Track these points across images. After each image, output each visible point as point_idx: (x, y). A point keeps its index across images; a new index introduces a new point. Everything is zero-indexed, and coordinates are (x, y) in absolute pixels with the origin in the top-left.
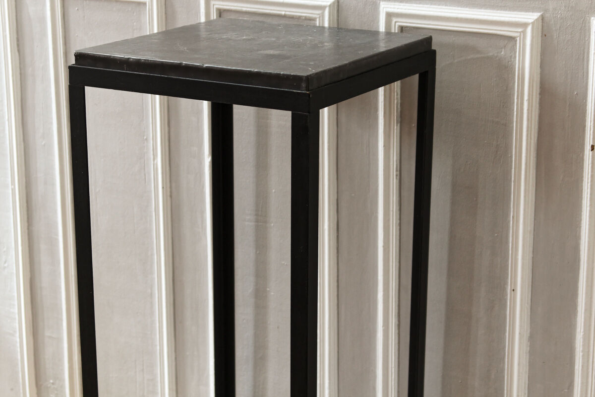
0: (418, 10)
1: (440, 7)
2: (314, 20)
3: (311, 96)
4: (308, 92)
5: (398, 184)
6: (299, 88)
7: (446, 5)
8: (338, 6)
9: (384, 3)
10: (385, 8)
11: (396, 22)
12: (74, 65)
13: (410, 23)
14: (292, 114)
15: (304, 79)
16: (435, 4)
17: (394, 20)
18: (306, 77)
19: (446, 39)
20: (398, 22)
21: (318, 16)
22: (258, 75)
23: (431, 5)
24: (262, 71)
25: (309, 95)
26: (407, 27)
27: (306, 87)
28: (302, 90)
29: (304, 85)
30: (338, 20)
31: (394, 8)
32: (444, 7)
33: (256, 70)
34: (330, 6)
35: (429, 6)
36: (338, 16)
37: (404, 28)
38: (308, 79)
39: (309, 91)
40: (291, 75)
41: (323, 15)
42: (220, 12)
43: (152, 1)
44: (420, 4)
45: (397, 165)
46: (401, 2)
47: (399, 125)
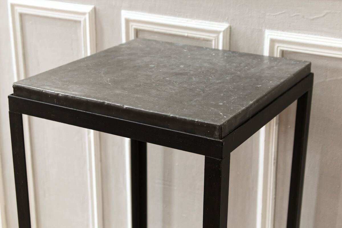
0: (298, 38)
1: (316, 36)
2: (211, 41)
3: (224, 144)
4: (221, 141)
5: (275, 170)
6: (212, 135)
7: (322, 35)
8: (230, 31)
9: (268, 31)
10: (269, 35)
11: (278, 47)
12: (12, 95)
13: (290, 48)
14: (206, 158)
15: (218, 128)
16: (312, 34)
17: (277, 45)
18: (219, 126)
19: (320, 62)
20: (280, 46)
21: (214, 38)
22: (174, 120)
23: (309, 34)
24: (177, 116)
25: (222, 143)
26: (287, 51)
27: (220, 135)
28: (215, 138)
29: (217, 133)
30: (230, 42)
31: (277, 36)
32: (319, 37)
33: (172, 115)
34: (224, 31)
35: (306, 35)
36: (230, 39)
37: (284, 52)
38: (221, 128)
39: (221, 139)
40: (205, 123)
41: (217, 38)
42: (137, 32)
43: (85, 20)
44: (299, 33)
45: (274, 156)
46: (283, 31)
47: (277, 125)
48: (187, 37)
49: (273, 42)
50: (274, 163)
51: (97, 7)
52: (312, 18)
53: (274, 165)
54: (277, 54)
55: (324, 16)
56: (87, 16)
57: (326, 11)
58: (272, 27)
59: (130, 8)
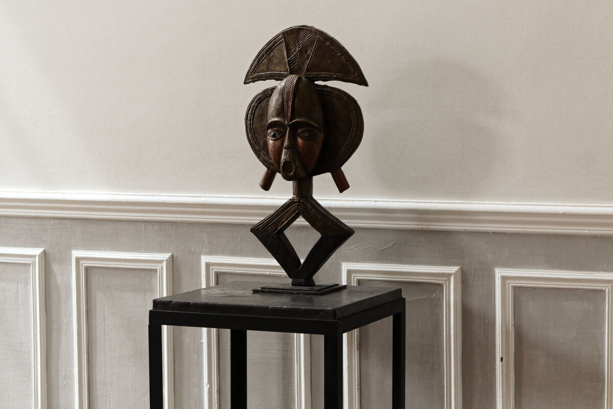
9: (345, 263)
10: (346, 267)
11: (354, 277)
13: (365, 277)
20: (356, 276)
26: (363, 280)
31: (353, 267)
37: (361, 281)
42: (218, 275)
43: (162, 267)
44: (372, 263)
45: (358, 381)
46: (358, 262)
47: (358, 351)
48: (269, 276)
49: (350, 272)
50: (358, 389)
51: (175, 254)
52: (382, 249)
53: (358, 391)
54: (354, 283)
55: (392, 246)
56: (164, 264)
57: (393, 243)
58: (348, 260)
59: (211, 253)
